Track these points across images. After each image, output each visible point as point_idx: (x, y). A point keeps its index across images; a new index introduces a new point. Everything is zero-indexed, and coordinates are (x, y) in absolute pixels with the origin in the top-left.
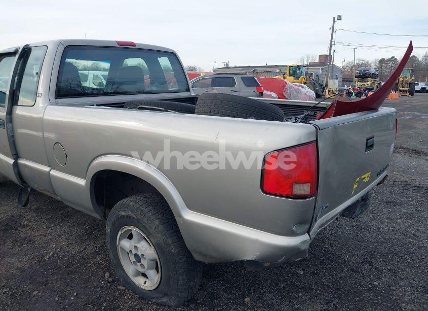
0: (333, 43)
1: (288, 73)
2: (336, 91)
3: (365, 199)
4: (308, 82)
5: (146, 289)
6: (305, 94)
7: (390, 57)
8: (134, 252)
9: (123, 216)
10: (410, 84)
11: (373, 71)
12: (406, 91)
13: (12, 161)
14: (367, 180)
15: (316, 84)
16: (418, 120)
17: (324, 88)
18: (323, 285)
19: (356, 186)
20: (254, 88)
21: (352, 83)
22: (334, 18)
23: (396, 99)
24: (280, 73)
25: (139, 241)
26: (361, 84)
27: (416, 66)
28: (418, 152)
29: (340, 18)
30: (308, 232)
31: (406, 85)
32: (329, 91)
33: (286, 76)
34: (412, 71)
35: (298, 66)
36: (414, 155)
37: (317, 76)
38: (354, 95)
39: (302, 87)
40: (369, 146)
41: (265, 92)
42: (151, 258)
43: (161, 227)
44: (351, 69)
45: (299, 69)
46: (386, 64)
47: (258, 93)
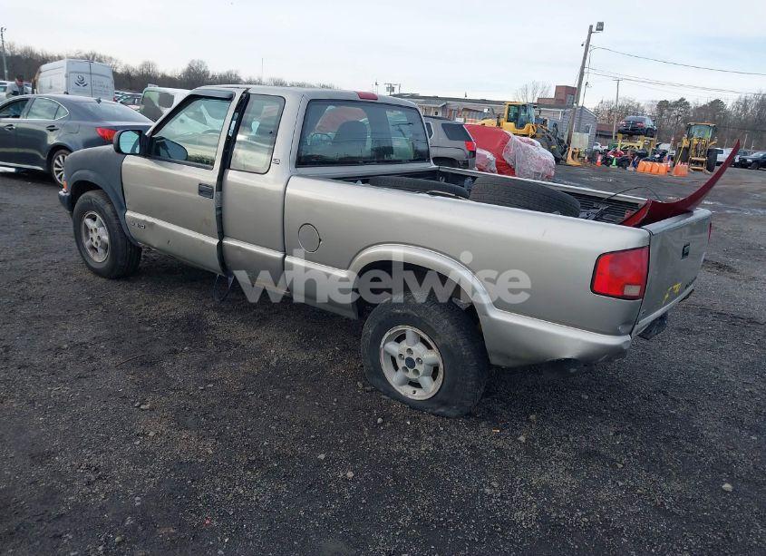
0: (586, 70)
1: (505, 116)
2: (585, 152)
3: (663, 318)
4: (539, 135)
5: (417, 399)
6: (540, 158)
7: (677, 100)
8: (406, 355)
9: (399, 314)
10: (709, 151)
11: (648, 123)
12: (702, 163)
13: (215, 242)
14: (677, 290)
15: (553, 139)
16: (720, 215)
17: (566, 147)
18: (613, 410)
19: (667, 296)
20: (462, 144)
21: (609, 141)
22: (591, 27)
23: (684, 176)
24: (492, 114)
25: (415, 343)
26: (629, 144)
27: (720, 118)
28: (721, 267)
29: (600, 27)
30: (630, 334)
31: (703, 153)
32: (573, 153)
33: (502, 120)
34: (715, 130)
35: (524, 105)
36: (714, 270)
37: (555, 125)
38: (614, 163)
39: (533, 144)
40: (685, 254)
41: (478, 151)
42: (432, 362)
43: (451, 327)
44: (609, 115)
45: (525, 111)
46: (669, 110)
47: (468, 152)
